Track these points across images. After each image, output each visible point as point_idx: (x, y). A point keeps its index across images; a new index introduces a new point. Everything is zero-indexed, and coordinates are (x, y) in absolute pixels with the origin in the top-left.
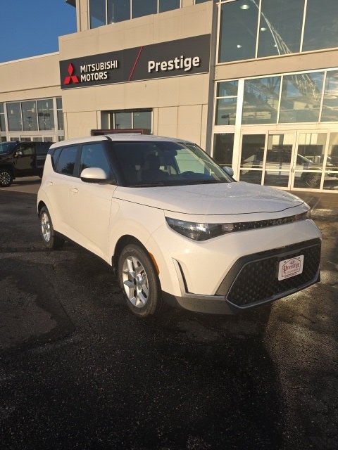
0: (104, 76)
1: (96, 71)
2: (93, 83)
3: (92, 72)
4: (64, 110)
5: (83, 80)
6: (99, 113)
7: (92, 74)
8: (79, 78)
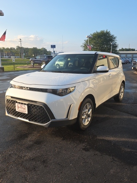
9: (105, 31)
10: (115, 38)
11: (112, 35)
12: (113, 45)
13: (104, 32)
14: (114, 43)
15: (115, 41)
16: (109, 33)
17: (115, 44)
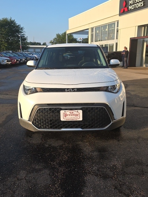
0: (141, 5)
1: (137, 2)
2: (135, 9)
3: (135, 3)
4: (119, 28)
5: (130, 9)
6: (137, 27)
7: (135, 5)
8: (128, 8)
9: (9, 19)
10: (22, 29)
11: (17, 25)
12: (21, 37)
13: (7, 20)
14: (23, 35)
15: (22, 32)
16: (13, 22)
17: (24, 37)
